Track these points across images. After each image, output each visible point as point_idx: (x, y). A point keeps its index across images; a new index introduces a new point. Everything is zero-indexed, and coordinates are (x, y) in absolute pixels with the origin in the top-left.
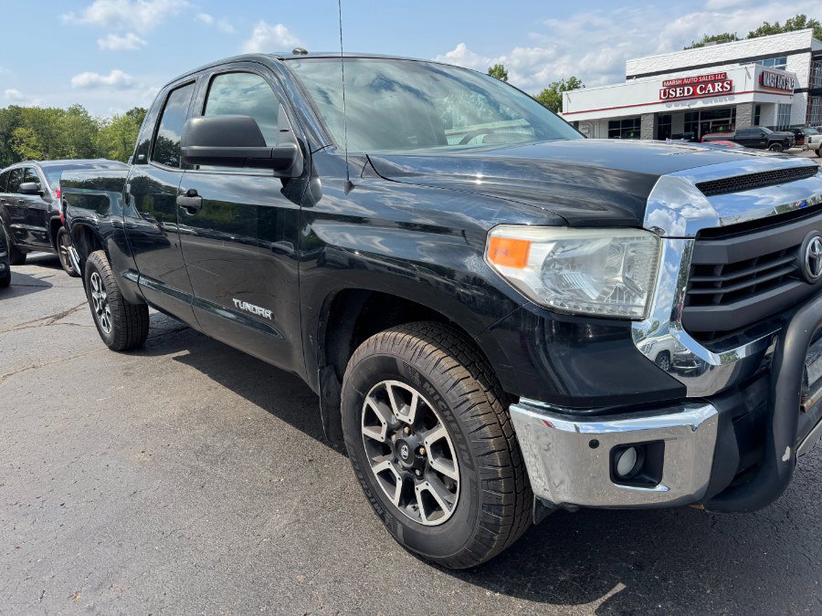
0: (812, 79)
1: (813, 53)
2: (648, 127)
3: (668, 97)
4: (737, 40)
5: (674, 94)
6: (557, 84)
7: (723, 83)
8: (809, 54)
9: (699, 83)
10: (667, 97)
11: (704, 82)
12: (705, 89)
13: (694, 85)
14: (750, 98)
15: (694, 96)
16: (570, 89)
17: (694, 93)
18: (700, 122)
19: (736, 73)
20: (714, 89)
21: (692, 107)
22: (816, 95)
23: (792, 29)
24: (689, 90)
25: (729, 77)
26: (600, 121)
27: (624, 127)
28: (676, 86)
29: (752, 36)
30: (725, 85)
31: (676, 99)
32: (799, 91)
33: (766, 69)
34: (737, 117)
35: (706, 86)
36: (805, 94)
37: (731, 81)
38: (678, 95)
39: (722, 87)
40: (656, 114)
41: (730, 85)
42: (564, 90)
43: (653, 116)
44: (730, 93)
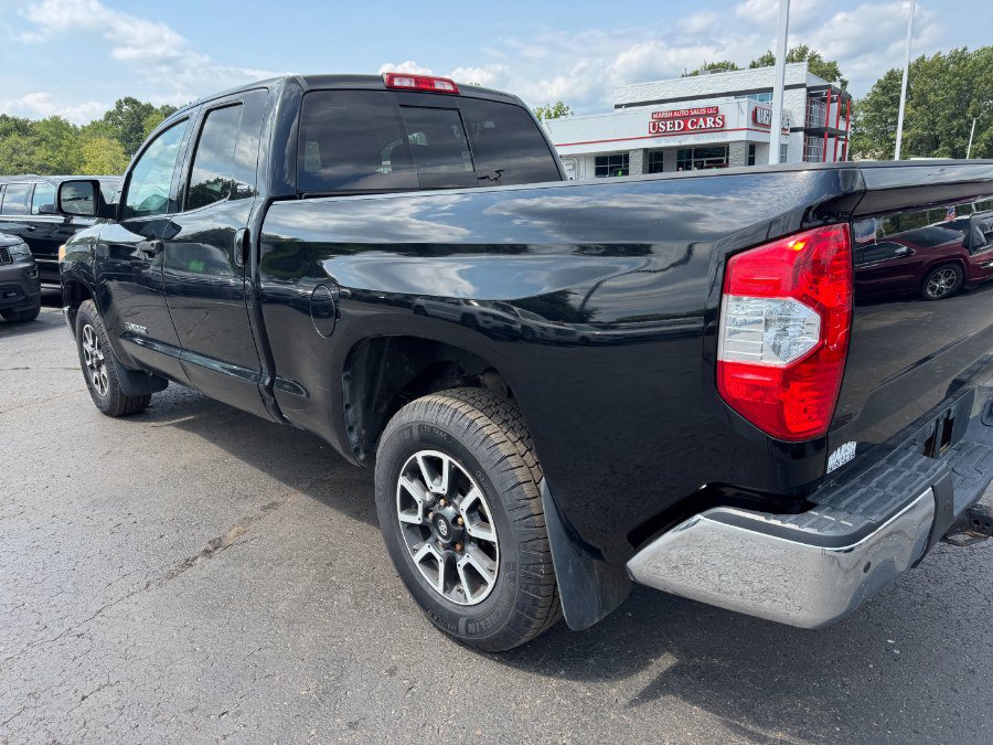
0: (809, 118)
1: (809, 89)
2: (636, 164)
3: (658, 132)
4: (737, 69)
5: (664, 127)
6: (542, 110)
7: (715, 117)
8: (804, 90)
9: (690, 116)
10: (656, 131)
11: (695, 116)
12: (697, 123)
13: (685, 118)
14: (743, 136)
15: (685, 131)
16: (556, 116)
17: (685, 127)
18: (693, 160)
19: (728, 107)
20: (706, 124)
21: (684, 143)
22: (812, 135)
23: (793, 61)
24: (679, 124)
25: (721, 112)
26: (586, 156)
27: (611, 164)
28: (665, 119)
29: (753, 66)
30: (717, 120)
31: (666, 134)
32: (794, 130)
33: (759, 104)
34: (730, 157)
35: (698, 120)
36: (801, 134)
37: (723, 116)
38: (668, 129)
39: (714, 122)
40: (645, 150)
41: (723, 120)
42: (550, 118)
43: (642, 152)
44: (722, 129)
